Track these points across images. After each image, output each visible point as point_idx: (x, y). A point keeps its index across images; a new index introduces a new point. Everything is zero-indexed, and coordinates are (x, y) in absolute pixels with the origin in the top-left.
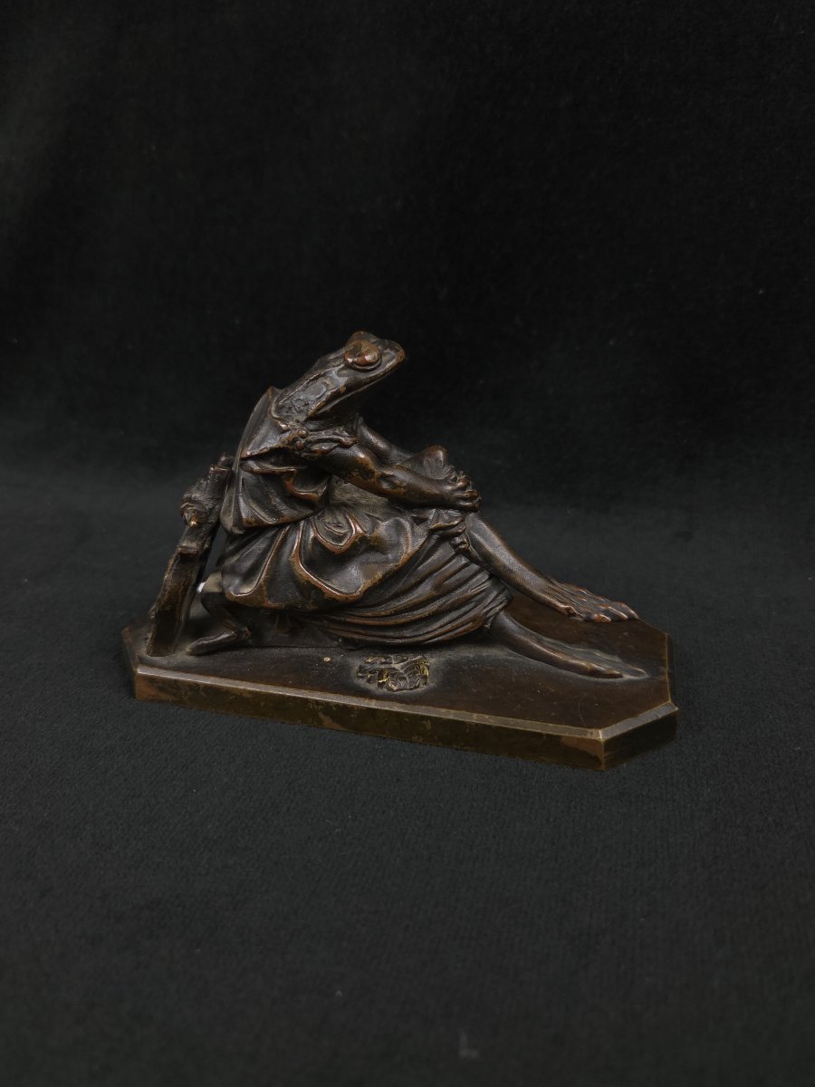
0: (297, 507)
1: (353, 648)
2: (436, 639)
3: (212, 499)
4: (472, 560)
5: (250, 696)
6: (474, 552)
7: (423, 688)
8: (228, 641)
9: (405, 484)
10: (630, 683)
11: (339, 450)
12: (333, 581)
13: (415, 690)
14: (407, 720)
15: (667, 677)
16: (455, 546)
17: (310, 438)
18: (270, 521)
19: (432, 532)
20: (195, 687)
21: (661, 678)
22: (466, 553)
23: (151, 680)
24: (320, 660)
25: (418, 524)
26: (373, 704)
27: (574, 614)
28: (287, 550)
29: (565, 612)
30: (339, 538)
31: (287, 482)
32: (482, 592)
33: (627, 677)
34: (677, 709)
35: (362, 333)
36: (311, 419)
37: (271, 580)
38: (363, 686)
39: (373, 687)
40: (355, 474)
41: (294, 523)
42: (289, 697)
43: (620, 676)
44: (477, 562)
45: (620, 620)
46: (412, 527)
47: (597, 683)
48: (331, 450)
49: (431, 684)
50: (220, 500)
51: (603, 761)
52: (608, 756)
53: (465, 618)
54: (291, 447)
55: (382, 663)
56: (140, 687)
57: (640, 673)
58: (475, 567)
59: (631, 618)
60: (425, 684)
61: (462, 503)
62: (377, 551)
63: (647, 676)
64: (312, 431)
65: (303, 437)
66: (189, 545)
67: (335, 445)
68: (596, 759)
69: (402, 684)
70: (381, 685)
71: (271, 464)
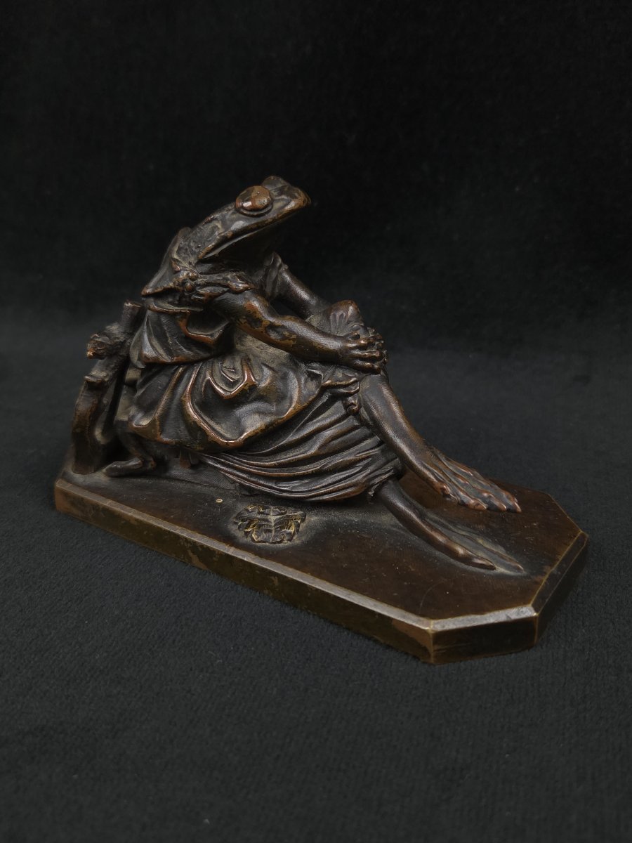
0: (194, 348)
1: (247, 494)
2: (317, 498)
3: (124, 333)
4: (363, 423)
5: (136, 523)
6: (365, 414)
7: (286, 543)
8: (135, 468)
9: (294, 336)
10: (502, 577)
11: (228, 296)
12: (223, 425)
13: (277, 545)
14: (258, 572)
15: (545, 579)
16: (346, 406)
17: (199, 281)
18: (166, 358)
19: (324, 389)
20: (96, 507)
21: (538, 579)
22: (356, 414)
23: (66, 495)
24: (214, 499)
25: (312, 380)
26: (231, 551)
27: (448, 496)
28: (180, 389)
29: (440, 491)
30: (232, 384)
31: (180, 322)
32: (368, 457)
33: (500, 570)
34: (535, 614)
35: (272, 178)
36: (201, 261)
37: (164, 417)
38: (233, 532)
39: (240, 534)
40: (243, 321)
41: (189, 364)
42: (165, 531)
43: (492, 568)
44: (368, 426)
45: (498, 510)
46: (306, 381)
47: (465, 571)
48: (220, 295)
49: (297, 541)
50: (131, 335)
51: (432, 654)
52: (439, 650)
53: (348, 482)
54: (181, 288)
55: (259, 513)
56: (59, 499)
57: (519, 569)
58: (366, 431)
59: (511, 510)
60: (290, 540)
61: (359, 362)
62: (266, 401)
63: (525, 573)
64: (201, 273)
65: (192, 279)
66: (98, 373)
67: (225, 290)
68: (425, 649)
69: (265, 535)
70: (247, 534)
71: (169, 303)
